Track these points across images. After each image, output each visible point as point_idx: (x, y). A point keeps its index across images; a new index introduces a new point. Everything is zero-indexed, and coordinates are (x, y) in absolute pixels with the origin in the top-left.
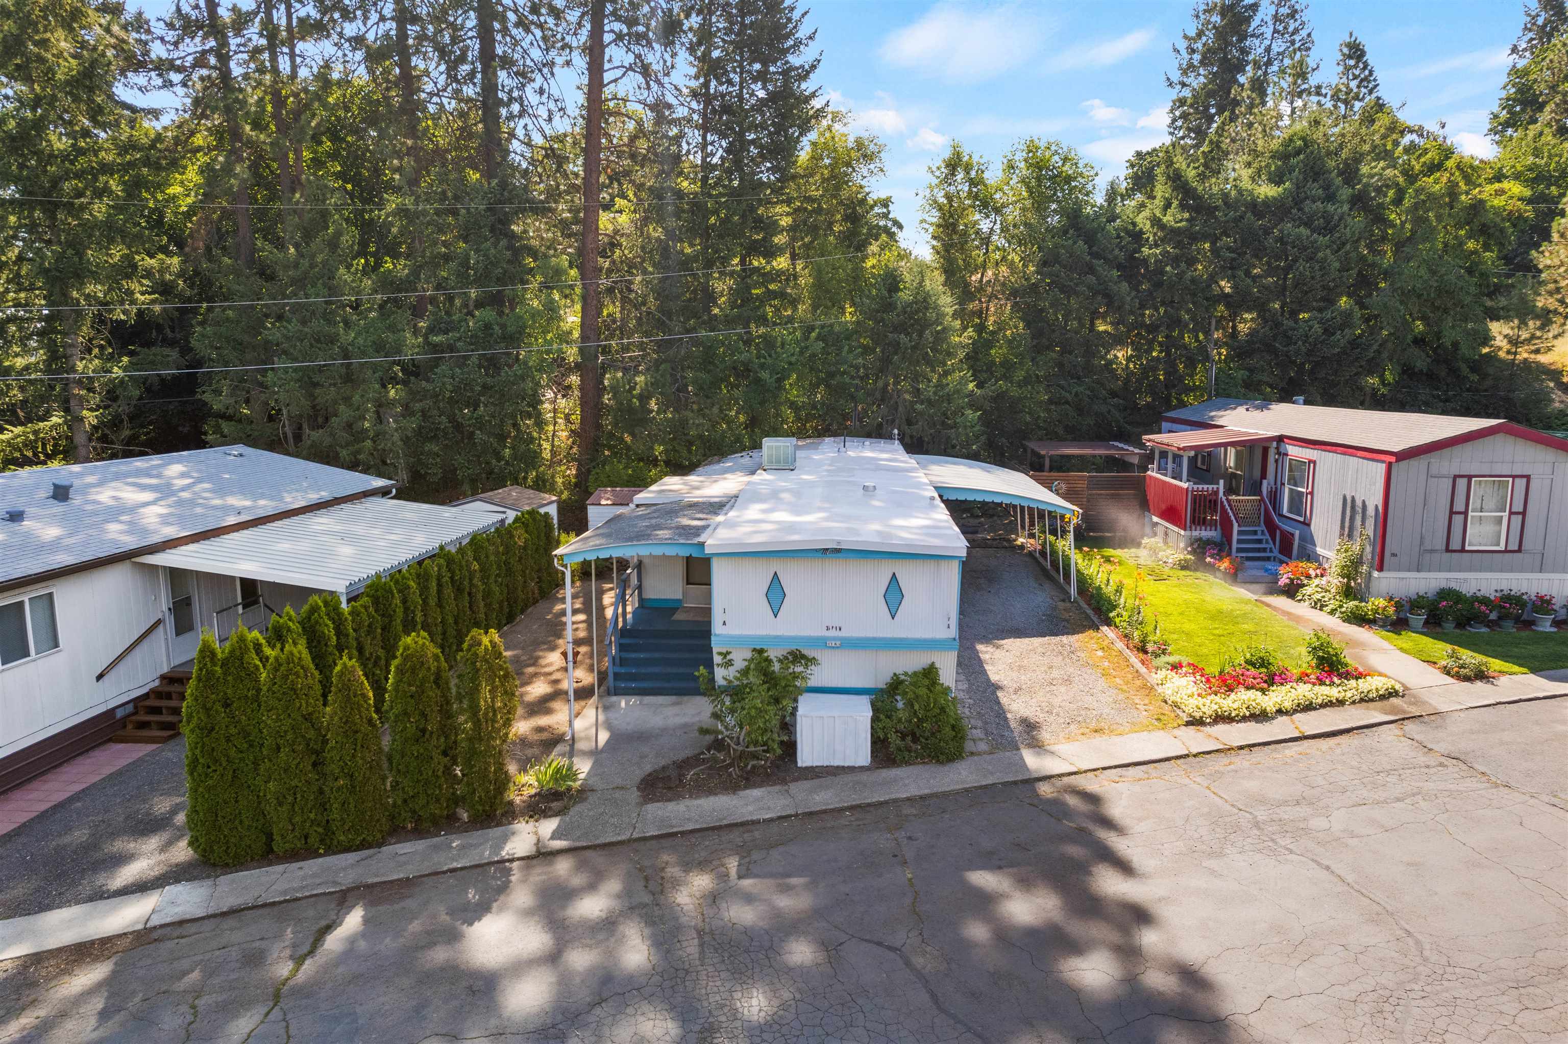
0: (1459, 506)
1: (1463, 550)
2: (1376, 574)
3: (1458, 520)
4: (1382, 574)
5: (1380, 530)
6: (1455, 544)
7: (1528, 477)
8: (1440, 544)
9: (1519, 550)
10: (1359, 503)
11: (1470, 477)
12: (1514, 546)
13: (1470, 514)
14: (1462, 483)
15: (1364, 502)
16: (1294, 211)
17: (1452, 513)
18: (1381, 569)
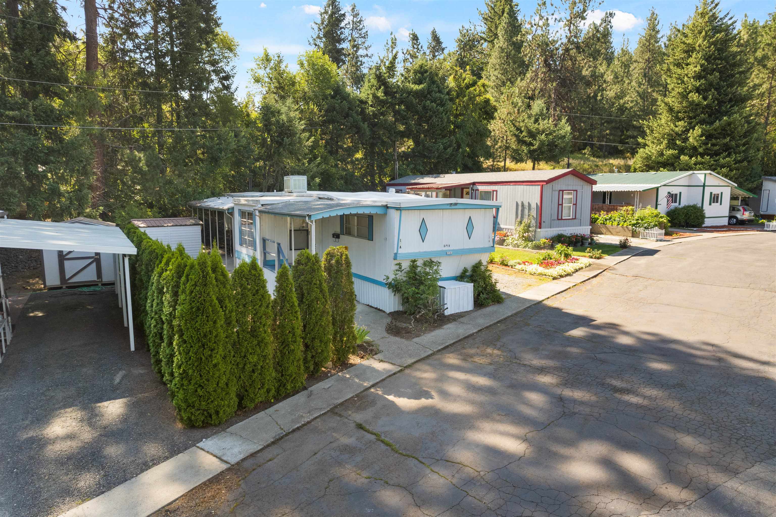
0: (560, 203)
1: (562, 219)
2: (539, 230)
3: (560, 206)
4: (542, 230)
5: (539, 213)
6: (560, 218)
7: (577, 191)
8: (556, 218)
9: (575, 218)
10: (526, 204)
11: (563, 191)
12: (574, 217)
13: (564, 205)
14: (561, 192)
15: (529, 203)
16: (429, 96)
17: (559, 205)
18: (540, 228)
